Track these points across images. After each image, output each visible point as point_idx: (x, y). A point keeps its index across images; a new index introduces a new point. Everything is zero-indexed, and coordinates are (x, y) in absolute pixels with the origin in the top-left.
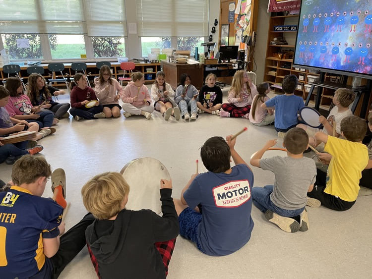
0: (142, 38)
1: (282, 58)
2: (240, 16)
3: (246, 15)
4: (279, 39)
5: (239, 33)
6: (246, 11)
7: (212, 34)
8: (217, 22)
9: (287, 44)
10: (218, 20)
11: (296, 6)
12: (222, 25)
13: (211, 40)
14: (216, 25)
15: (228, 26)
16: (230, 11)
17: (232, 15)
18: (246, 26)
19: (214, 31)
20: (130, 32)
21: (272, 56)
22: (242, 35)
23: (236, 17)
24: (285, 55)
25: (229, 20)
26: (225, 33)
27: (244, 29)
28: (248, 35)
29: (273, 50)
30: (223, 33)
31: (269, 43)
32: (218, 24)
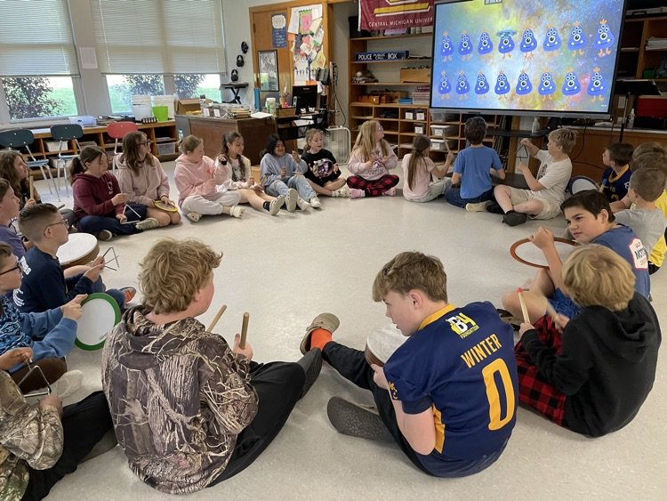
0: (108, 76)
1: (380, 103)
2: (300, 37)
3: (312, 34)
4: (364, 75)
5: (301, 64)
6: (314, 28)
7: (236, 67)
8: (247, 48)
9: (377, 81)
10: (250, 45)
11: (414, 21)
12: (258, 52)
13: (235, 78)
14: (245, 52)
15: (273, 54)
16: (274, 29)
17: (280, 34)
18: (315, 53)
19: (240, 63)
20: (85, 66)
21: (358, 101)
22: (308, 68)
23: (292, 38)
24: (384, 98)
25: (275, 44)
26: (268, 66)
27: (313, 58)
28: (322, 68)
29: (358, 92)
30: (263, 65)
31: (351, 80)
32: (250, 51)
